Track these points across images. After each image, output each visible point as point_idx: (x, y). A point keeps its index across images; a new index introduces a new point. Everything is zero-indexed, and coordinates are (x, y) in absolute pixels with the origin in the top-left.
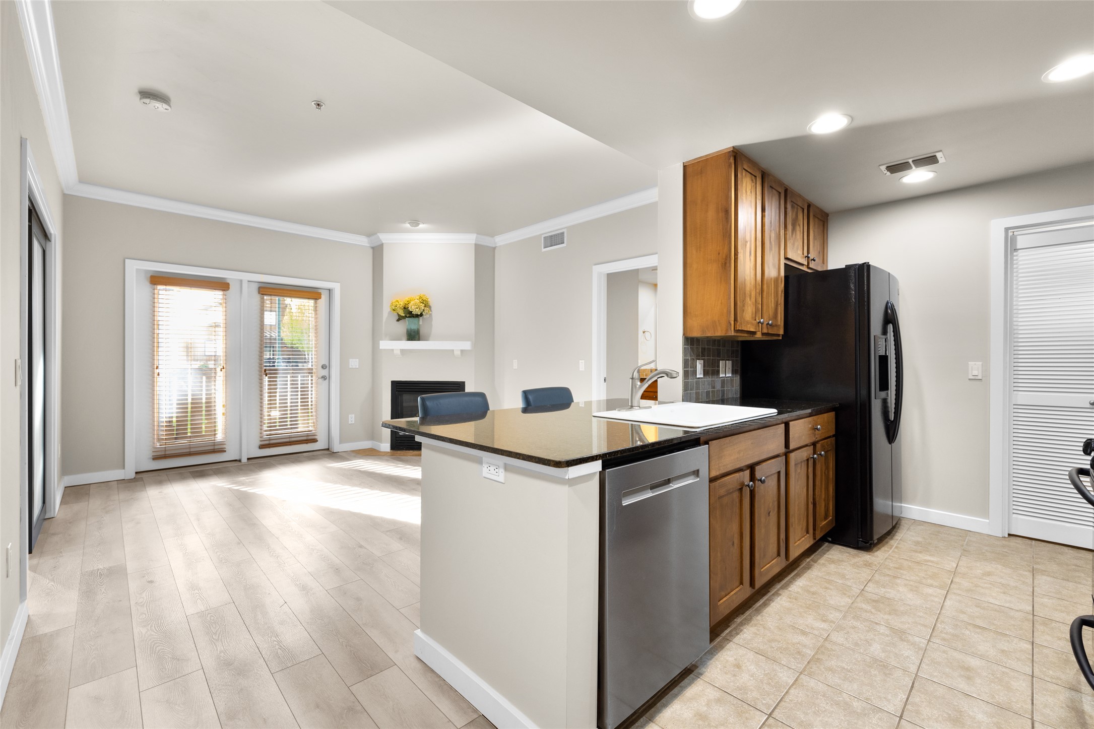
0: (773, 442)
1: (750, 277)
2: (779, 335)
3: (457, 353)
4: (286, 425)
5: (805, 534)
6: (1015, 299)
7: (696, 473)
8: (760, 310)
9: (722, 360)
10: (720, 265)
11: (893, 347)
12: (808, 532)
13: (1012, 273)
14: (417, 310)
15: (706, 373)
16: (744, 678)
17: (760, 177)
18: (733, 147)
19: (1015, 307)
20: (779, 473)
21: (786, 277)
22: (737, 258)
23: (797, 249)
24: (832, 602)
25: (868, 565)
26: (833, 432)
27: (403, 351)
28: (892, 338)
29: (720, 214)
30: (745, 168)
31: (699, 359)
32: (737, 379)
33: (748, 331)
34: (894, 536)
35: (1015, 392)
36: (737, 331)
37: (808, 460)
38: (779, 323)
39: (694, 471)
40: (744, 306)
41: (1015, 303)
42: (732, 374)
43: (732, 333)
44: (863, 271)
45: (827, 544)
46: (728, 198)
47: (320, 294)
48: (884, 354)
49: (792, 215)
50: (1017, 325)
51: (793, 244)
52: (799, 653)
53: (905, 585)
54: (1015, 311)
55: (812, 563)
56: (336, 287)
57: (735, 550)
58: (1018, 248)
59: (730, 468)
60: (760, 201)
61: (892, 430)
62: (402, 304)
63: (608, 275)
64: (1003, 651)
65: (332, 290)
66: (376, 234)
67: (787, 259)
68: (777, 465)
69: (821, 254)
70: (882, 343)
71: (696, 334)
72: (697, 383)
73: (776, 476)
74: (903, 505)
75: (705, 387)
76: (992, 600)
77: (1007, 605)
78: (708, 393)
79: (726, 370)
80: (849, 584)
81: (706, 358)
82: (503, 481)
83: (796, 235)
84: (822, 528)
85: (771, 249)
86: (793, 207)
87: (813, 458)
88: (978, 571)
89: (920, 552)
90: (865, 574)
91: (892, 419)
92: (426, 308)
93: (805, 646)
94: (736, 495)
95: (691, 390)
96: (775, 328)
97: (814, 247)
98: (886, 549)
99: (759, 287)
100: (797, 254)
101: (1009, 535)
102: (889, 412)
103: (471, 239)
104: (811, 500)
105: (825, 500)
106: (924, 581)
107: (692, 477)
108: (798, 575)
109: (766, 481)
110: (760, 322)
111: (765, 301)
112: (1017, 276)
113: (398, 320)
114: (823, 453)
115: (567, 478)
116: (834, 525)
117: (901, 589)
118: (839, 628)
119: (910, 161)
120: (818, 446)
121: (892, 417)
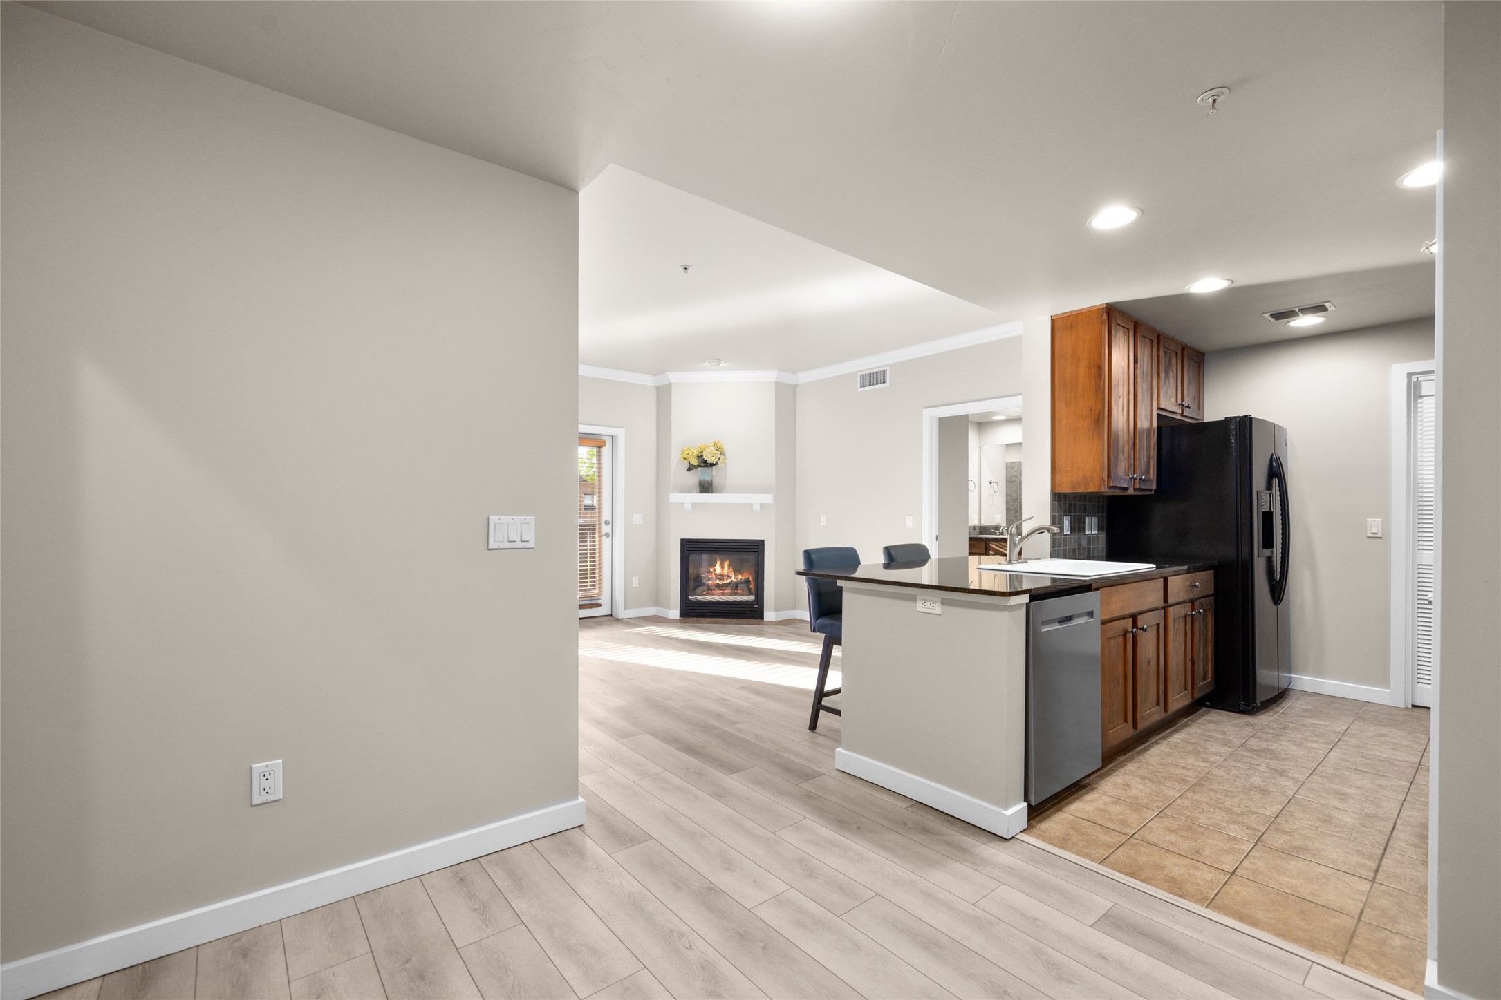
0: (1152, 596)
1: (1123, 431)
2: (1151, 490)
3: (757, 507)
4: (587, 586)
5: (1183, 690)
6: (1419, 450)
7: (1091, 614)
8: (1132, 467)
9: (1088, 516)
10: (1092, 422)
11: (1279, 503)
12: (1186, 689)
13: (1416, 421)
14: (713, 458)
15: (1072, 529)
16: (1134, 792)
17: (1133, 330)
18: (1107, 304)
19: (1419, 459)
20: (1158, 625)
21: (1159, 428)
22: (1111, 414)
23: (1170, 398)
24: (1212, 750)
25: (1249, 725)
26: (1212, 591)
27: (694, 505)
28: (1278, 493)
29: (1093, 370)
30: (1119, 323)
31: (1066, 515)
32: (1103, 536)
33: (1120, 487)
34: (1280, 704)
35: (1420, 551)
36: (1110, 487)
37: (1186, 616)
38: (1152, 478)
39: (1088, 612)
40: (1117, 461)
41: (1419, 455)
42: (1098, 531)
43: (1104, 490)
44: (1244, 424)
45: (1205, 708)
46: (1101, 354)
47: (604, 442)
48: (1268, 510)
49: (1165, 360)
50: (1422, 479)
51: (1166, 392)
52: (1182, 780)
53: (1289, 741)
54: (1419, 464)
55: (1190, 722)
56: (620, 433)
57: (1120, 689)
58: (1423, 395)
59: (1116, 614)
60: (1133, 354)
61: (1278, 590)
62: (695, 451)
63: (939, 418)
64: (1380, 786)
65: (616, 436)
66: (665, 372)
67: (1159, 408)
68: (1156, 617)
69: (1197, 400)
70: (1266, 498)
71: (1066, 489)
72: (1065, 540)
73: (1156, 627)
74: (1292, 675)
75: (1072, 545)
76: (1379, 754)
77: (1395, 757)
78: (1074, 550)
79: (1092, 527)
80: (1230, 738)
81: (1073, 514)
82: (940, 613)
83: (1169, 383)
84: (1200, 688)
85: (1143, 401)
86: (1165, 353)
87: (1192, 614)
88: (1370, 733)
89: (1309, 717)
90: (1247, 731)
91: (1278, 579)
92: (721, 456)
93: (1188, 776)
94: (1121, 639)
95: (1059, 547)
96: (1147, 483)
97: (1188, 392)
98: (1271, 714)
99: (1131, 442)
100: (1169, 403)
101: (1413, 706)
102: (1274, 571)
103: (771, 376)
104: (1189, 657)
105: (1203, 660)
106: (1309, 738)
107: (1086, 618)
108: (1177, 731)
109: (1148, 629)
110: (1133, 477)
111: (1137, 457)
112: (1421, 425)
113: (689, 470)
114: (1201, 610)
115: (1009, 604)
116: (1213, 688)
117: (1284, 744)
118: (1220, 767)
119: (1297, 310)
120: (1197, 603)
121: (1277, 577)
